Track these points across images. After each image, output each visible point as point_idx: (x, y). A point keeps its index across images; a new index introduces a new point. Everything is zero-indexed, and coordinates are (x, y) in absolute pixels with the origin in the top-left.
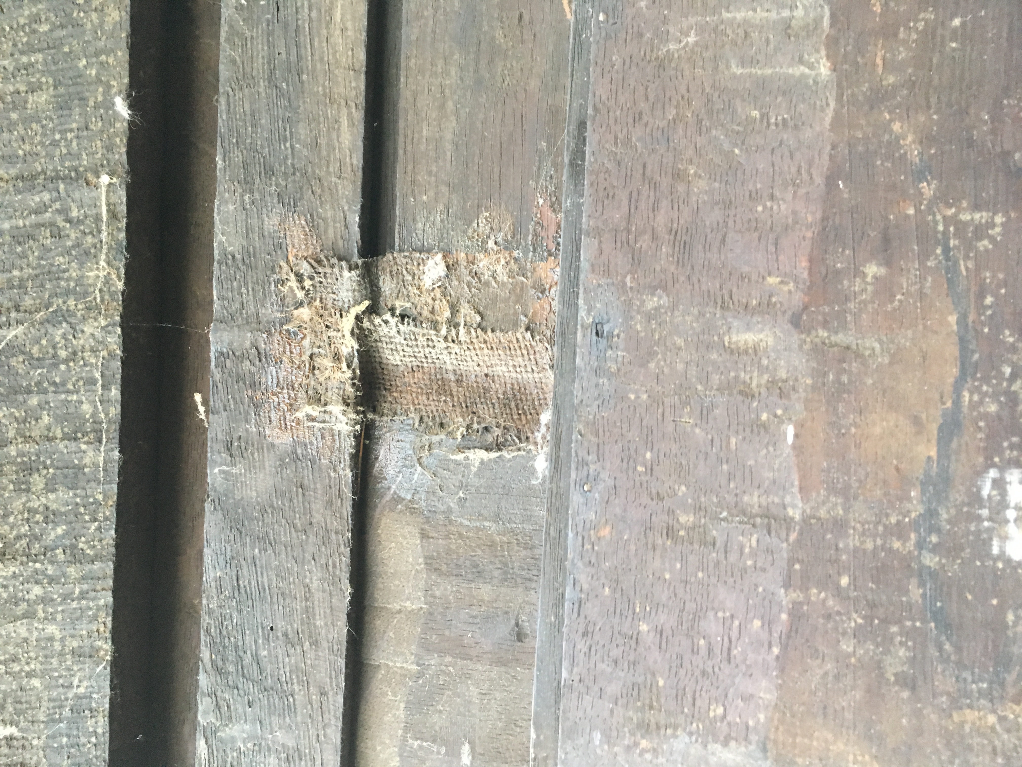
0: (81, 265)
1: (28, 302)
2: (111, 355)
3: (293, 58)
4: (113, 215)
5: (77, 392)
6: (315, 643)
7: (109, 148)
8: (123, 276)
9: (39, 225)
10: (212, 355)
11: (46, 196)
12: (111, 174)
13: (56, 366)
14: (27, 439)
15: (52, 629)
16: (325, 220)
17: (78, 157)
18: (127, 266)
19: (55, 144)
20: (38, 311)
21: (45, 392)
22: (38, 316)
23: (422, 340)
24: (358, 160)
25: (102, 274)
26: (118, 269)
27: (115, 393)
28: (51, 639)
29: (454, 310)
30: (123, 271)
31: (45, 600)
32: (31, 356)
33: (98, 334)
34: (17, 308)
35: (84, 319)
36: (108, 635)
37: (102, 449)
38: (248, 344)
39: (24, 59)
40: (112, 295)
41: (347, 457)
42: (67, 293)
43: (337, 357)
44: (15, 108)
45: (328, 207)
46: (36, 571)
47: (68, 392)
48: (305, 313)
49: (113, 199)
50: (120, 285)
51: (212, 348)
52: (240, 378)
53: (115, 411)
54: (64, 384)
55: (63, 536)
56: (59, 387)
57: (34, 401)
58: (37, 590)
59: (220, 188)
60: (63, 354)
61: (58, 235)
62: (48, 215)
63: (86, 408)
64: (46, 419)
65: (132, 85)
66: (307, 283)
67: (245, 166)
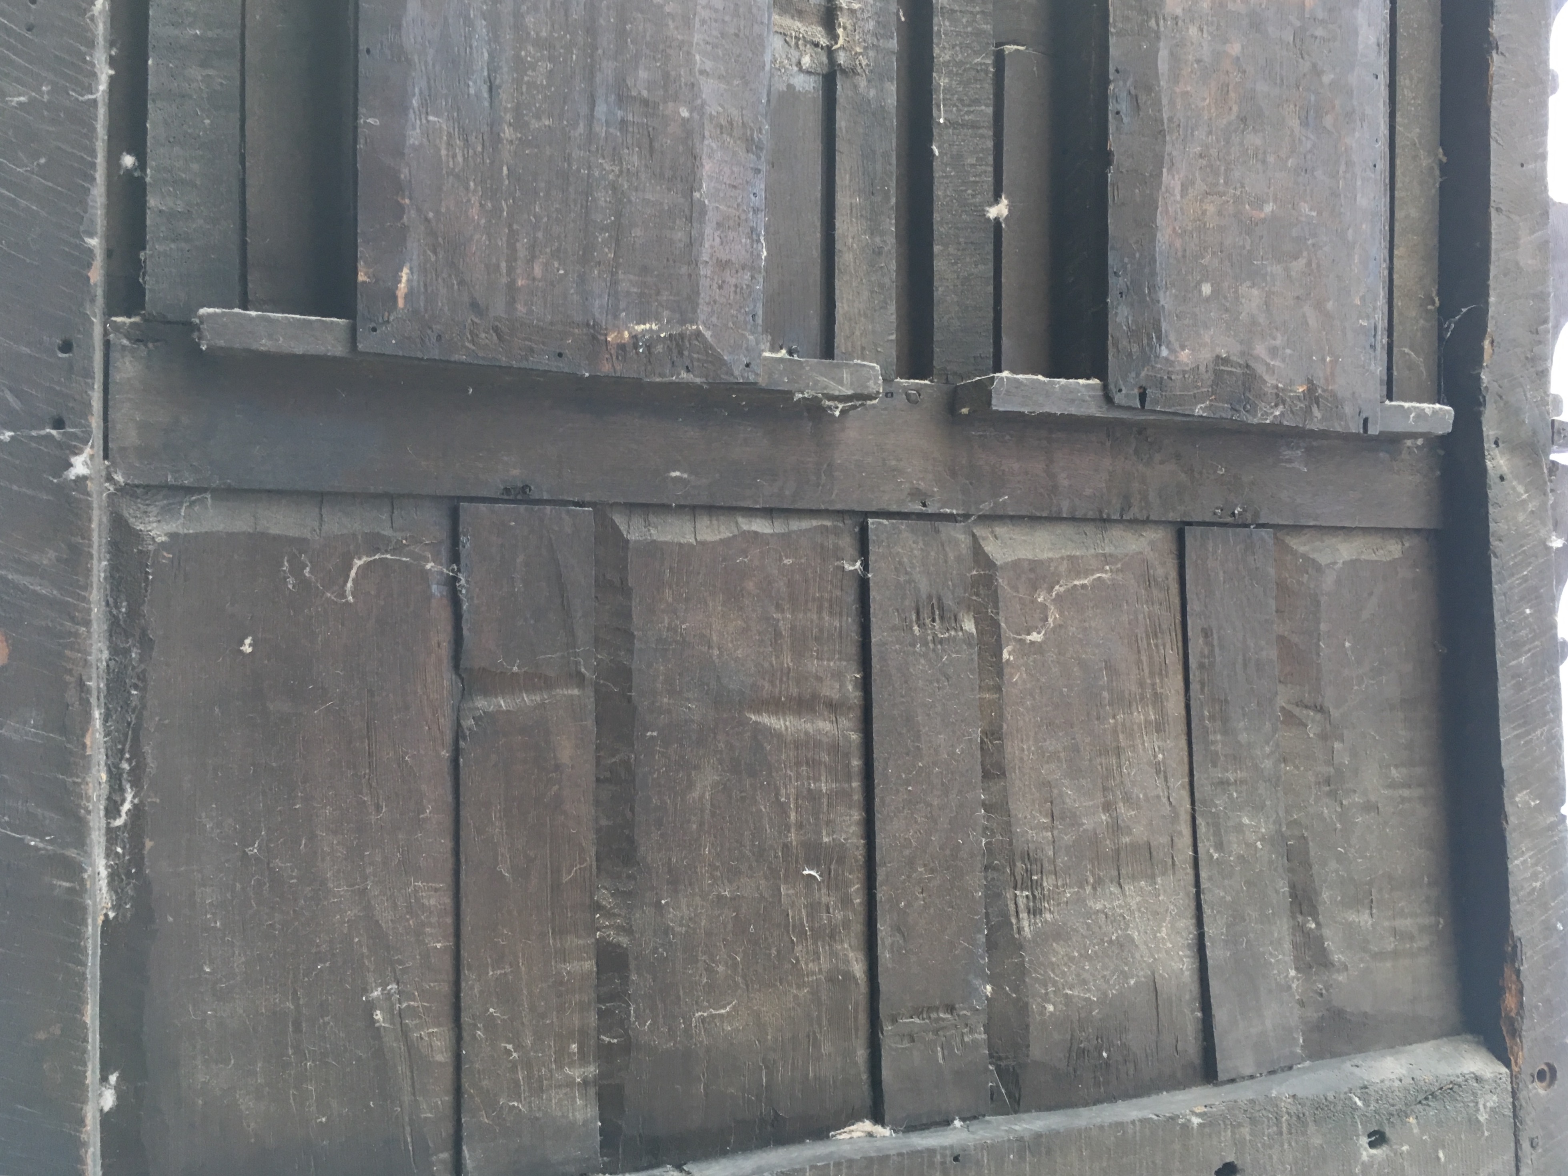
0: (951, 86)
1: (973, 73)
2: (938, 45)
3: (865, 162)
4: (938, 105)
5: (951, 31)
7: (940, 135)
8: (934, 80)
9: (969, 106)
10: (896, 38)
11: (966, 117)
12: (939, 123)
13: (961, 43)
14: (972, 13)
16: (851, 90)
17: (953, 134)
18: (932, 82)
19: (964, 141)
20: (969, 69)
21: (965, 33)
22: (968, 66)
23: (809, 33)
24: (838, 113)
25: (942, 81)
26: (936, 82)
27: (935, 28)
29: (797, 45)
32: (971, 48)
33: (943, 55)
34: (978, 71)
35: (949, 61)
37: (940, 5)
38: (881, 41)
39: (977, 179)
40: (938, 71)
42: (957, 74)
43: (845, 28)
44: (981, 158)
45: (850, 95)
47: (955, 31)
48: (858, 50)
49: (938, 112)
50: (934, 74)
51: (895, 41)
52: (884, 27)
53: (935, 20)
54: (957, 35)
56: (958, 34)
57: (969, 29)
59: (894, 111)
60: (958, 48)
61: (961, 100)
62: (966, 109)
63: (947, 23)
64: (964, 20)
65: (932, 162)
66: (857, 63)
67: (884, 119)
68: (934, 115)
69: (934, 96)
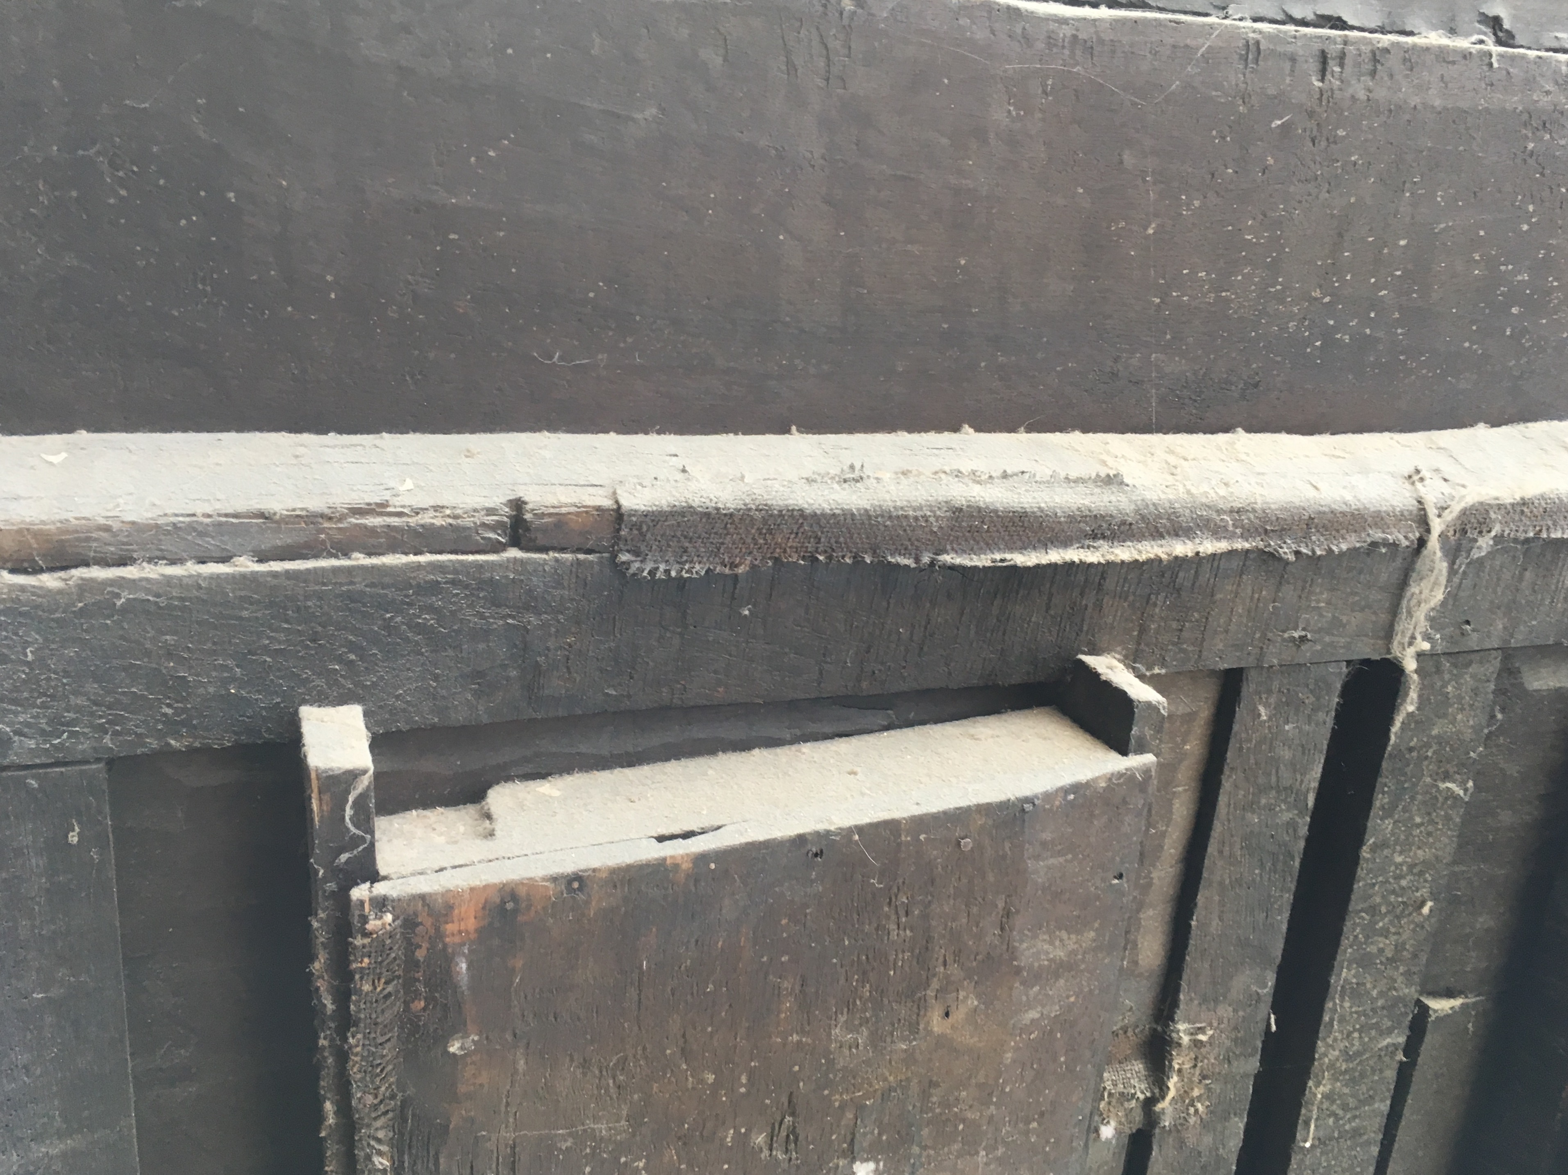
0: (1333, 1091)
1: (1372, 1062)
2: (1324, 1039)
4: (1307, 1124)
5: (1351, 1013)
6: (1221, 883)
7: (1301, 1163)
8: (1308, 1089)
9: (1356, 1108)
10: (1259, 1055)
11: (1347, 1127)
12: (1303, 1149)
13: (1362, 1027)
14: (1390, 978)
15: (1399, 859)
16: (1174, 1147)
17: (1322, 1153)
18: (1304, 1095)
19: (1335, 1158)
20: (1367, 1059)
21: (1372, 1010)
22: (1367, 1056)
23: (1120, 1085)
25: (1321, 1088)
26: (1310, 1092)
27: (1326, 1018)
28: (1401, 853)
30: (1307, 1092)
31: (1398, 878)
32: (1378, 1029)
33: (1330, 1052)
34: (1379, 1059)
35: (1337, 1059)
36: (1361, 862)
37: (1341, 982)
38: (1235, 1065)
40: (1317, 1076)
41: (1181, 1007)
42: (1346, 1073)
43: (1180, 1071)
45: (1171, 1155)
46: (1402, 896)
47: (1356, 1012)
48: (1196, 1093)
49: (1304, 1133)
50: (1310, 1083)
51: (1257, 1059)
53: (1329, 1005)
54: (1359, 1017)
55: (1379, 921)
56: (1362, 1014)
57: (1381, 1003)
58: (1404, 883)
59: (1236, 1153)
60: (1356, 1035)
61: (1344, 1106)
62: (1349, 1116)
63: (1347, 1004)
64: (1374, 993)
66: (1191, 1111)
67: (1218, 1169)
68: (1299, 1136)
69: (1303, 1111)
